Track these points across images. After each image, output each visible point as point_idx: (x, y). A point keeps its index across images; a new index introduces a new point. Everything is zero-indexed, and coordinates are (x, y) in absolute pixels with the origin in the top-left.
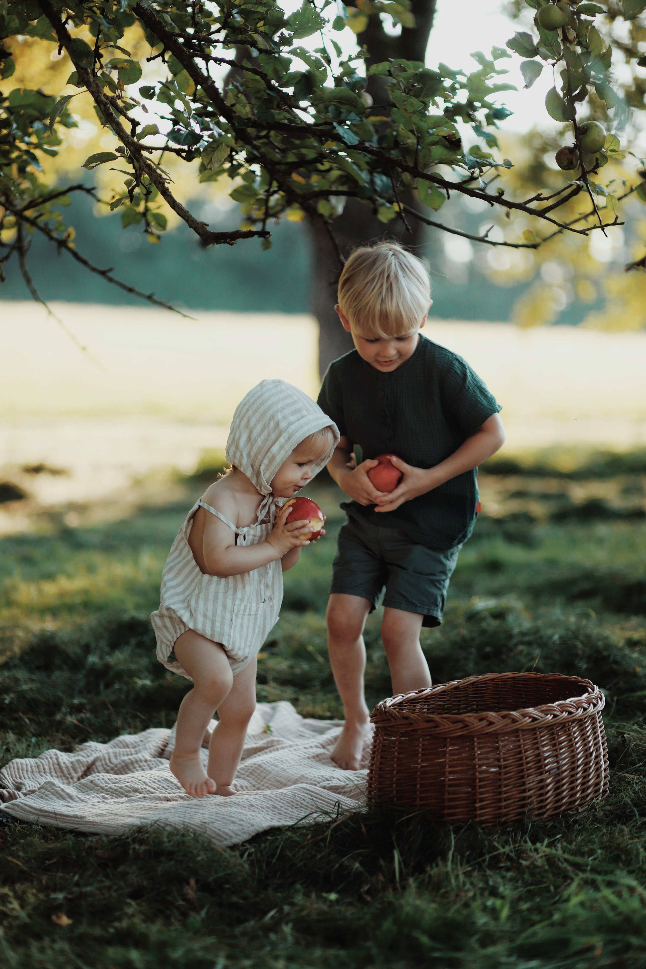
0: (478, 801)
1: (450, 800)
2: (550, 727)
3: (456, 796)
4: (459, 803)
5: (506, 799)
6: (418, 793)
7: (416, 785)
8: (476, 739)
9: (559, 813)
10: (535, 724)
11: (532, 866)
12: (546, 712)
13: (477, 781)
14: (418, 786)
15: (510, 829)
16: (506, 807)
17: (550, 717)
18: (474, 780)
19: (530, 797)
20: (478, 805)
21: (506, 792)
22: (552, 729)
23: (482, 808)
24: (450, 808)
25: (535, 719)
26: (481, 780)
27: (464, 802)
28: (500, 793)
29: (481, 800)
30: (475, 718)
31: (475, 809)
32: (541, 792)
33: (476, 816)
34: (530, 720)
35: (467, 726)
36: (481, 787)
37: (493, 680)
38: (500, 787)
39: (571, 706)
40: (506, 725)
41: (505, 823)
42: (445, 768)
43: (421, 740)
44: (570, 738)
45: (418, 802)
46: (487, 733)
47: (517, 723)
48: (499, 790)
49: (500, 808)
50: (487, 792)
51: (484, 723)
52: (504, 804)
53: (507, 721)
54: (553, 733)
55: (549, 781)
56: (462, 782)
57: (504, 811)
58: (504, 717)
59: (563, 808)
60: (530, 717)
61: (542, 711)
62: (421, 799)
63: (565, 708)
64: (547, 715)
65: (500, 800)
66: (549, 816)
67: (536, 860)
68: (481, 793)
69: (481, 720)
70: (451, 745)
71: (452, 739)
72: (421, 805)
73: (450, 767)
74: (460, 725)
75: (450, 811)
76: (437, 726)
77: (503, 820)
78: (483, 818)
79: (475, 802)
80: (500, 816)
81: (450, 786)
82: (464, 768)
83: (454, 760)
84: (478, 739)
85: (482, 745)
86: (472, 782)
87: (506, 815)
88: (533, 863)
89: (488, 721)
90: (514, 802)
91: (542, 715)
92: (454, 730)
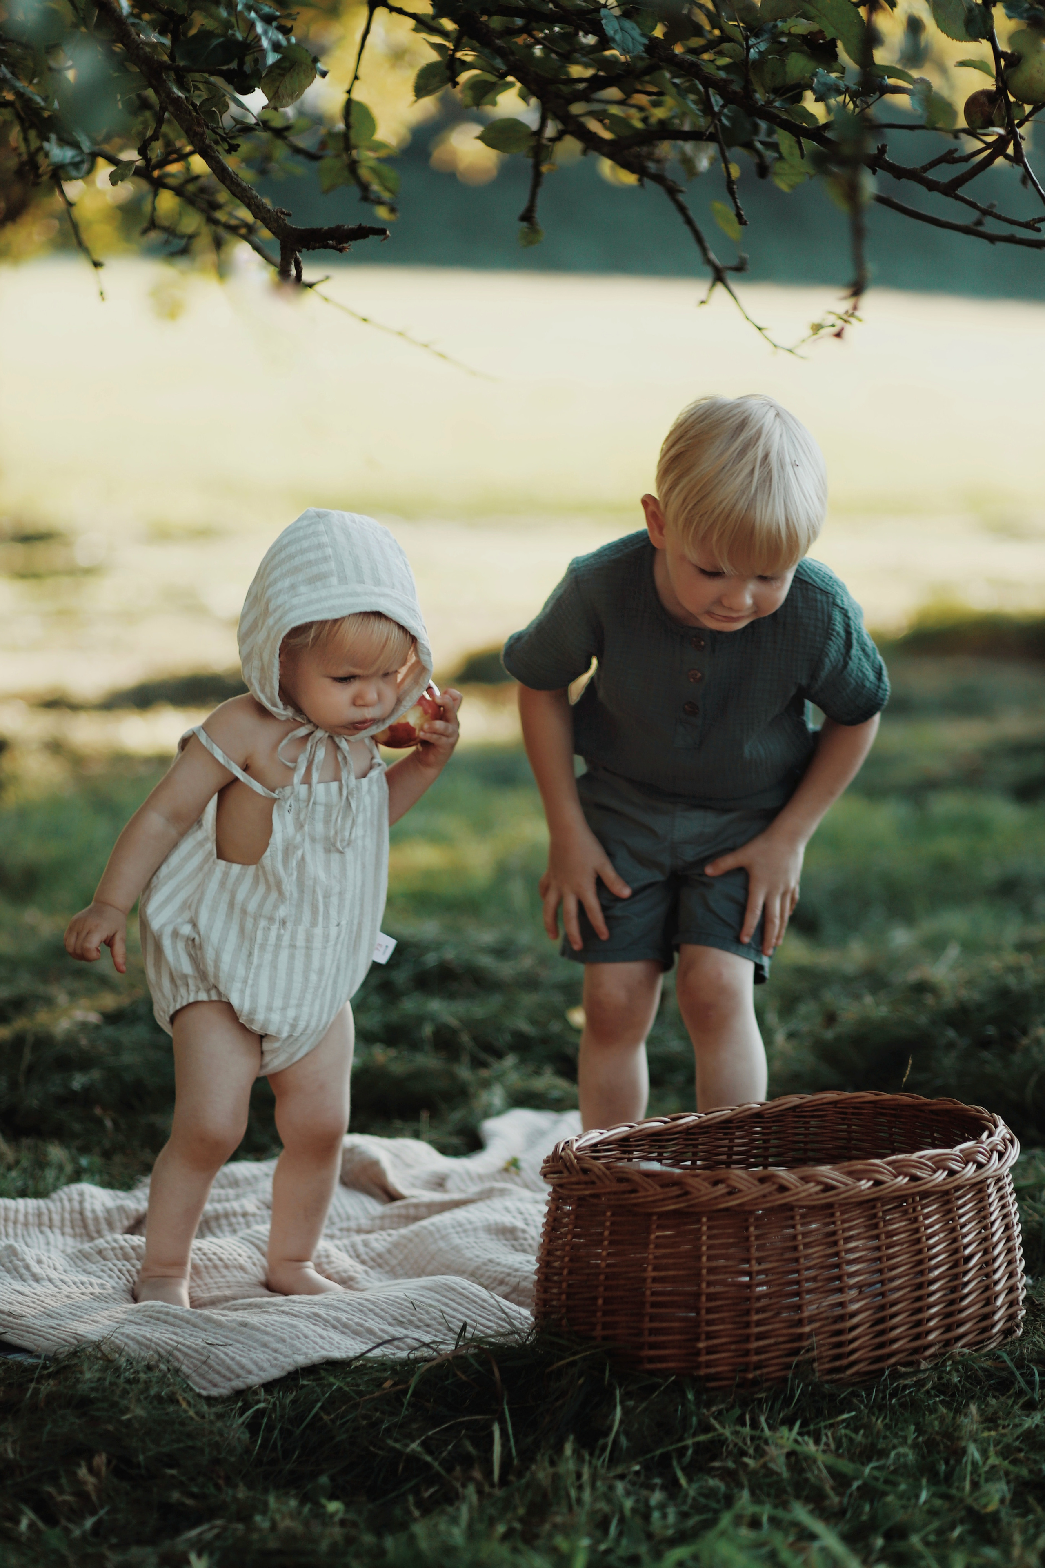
0: (703, 1337)
1: (653, 1331)
2: (868, 1204)
3: (664, 1325)
4: (670, 1338)
5: (760, 1337)
6: (599, 1314)
7: (595, 1299)
8: (704, 1219)
9: (882, 1371)
10: (829, 1197)
11: (763, 1471)
12: (858, 1176)
13: (704, 1298)
14: (600, 1302)
15: (763, 1395)
16: (758, 1351)
17: (865, 1184)
18: (698, 1295)
19: (809, 1335)
20: (701, 1345)
21: (759, 1323)
22: (874, 1207)
23: (710, 1351)
24: (653, 1346)
25: (828, 1188)
26: (711, 1297)
27: (678, 1337)
28: (748, 1325)
29: (710, 1336)
30: (704, 1180)
31: (698, 1353)
32: (837, 1326)
33: (699, 1366)
34: (819, 1188)
35: (687, 1193)
36: (709, 1311)
37: (835, 1103)
38: (748, 1312)
39: (920, 1165)
40: (764, 1196)
41: (755, 1382)
42: (645, 1270)
43: (609, 1214)
44: (915, 1226)
45: (598, 1332)
46: (727, 1209)
47: (787, 1194)
48: (745, 1319)
49: (747, 1353)
50: (722, 1321)
51: (722, 1189)
52: (755, 1345)
53: (767, 1188)
54: (875, 1216)
55: (855, 1307)
56: (676, 1298)
57: (755, 1358)
58: (762, 1180)
59: (893, 1360)
60: (819, 1183)
61: (850, 1174)
62: (605, 1326)
63: (905, 1170)
64: (860, 1180)
65: (747, 1339)
66: (857, 1373)
67: (773, 1460)
68: (709, 1323)
69: (716, 1183)
70: (660, 1227)
71: (661, 1215)
72: (605, 1338)
73: (655, 1269)
74: (675, 1191)
75: (652, 1353)
76: (634, 1191)
77: (750, 1376)
78: (713, 1370)
79: (698, 1340)
80: (746, 1367)
81: (654, 1305)
82: (681, 1273)
83: (664, 1256)
84: (709, 1219)
85: (715, 1232)
86: (693, 1301)
87: (758, 1366)
88: (765, 1466)
89: (729, 1186)
90: (775, 1344)
91: (849, 1180)
92: (663, 1200)
